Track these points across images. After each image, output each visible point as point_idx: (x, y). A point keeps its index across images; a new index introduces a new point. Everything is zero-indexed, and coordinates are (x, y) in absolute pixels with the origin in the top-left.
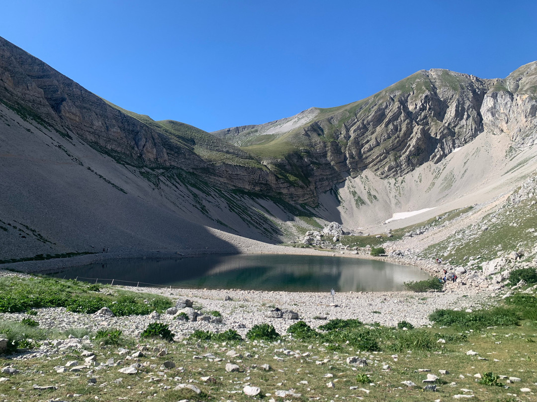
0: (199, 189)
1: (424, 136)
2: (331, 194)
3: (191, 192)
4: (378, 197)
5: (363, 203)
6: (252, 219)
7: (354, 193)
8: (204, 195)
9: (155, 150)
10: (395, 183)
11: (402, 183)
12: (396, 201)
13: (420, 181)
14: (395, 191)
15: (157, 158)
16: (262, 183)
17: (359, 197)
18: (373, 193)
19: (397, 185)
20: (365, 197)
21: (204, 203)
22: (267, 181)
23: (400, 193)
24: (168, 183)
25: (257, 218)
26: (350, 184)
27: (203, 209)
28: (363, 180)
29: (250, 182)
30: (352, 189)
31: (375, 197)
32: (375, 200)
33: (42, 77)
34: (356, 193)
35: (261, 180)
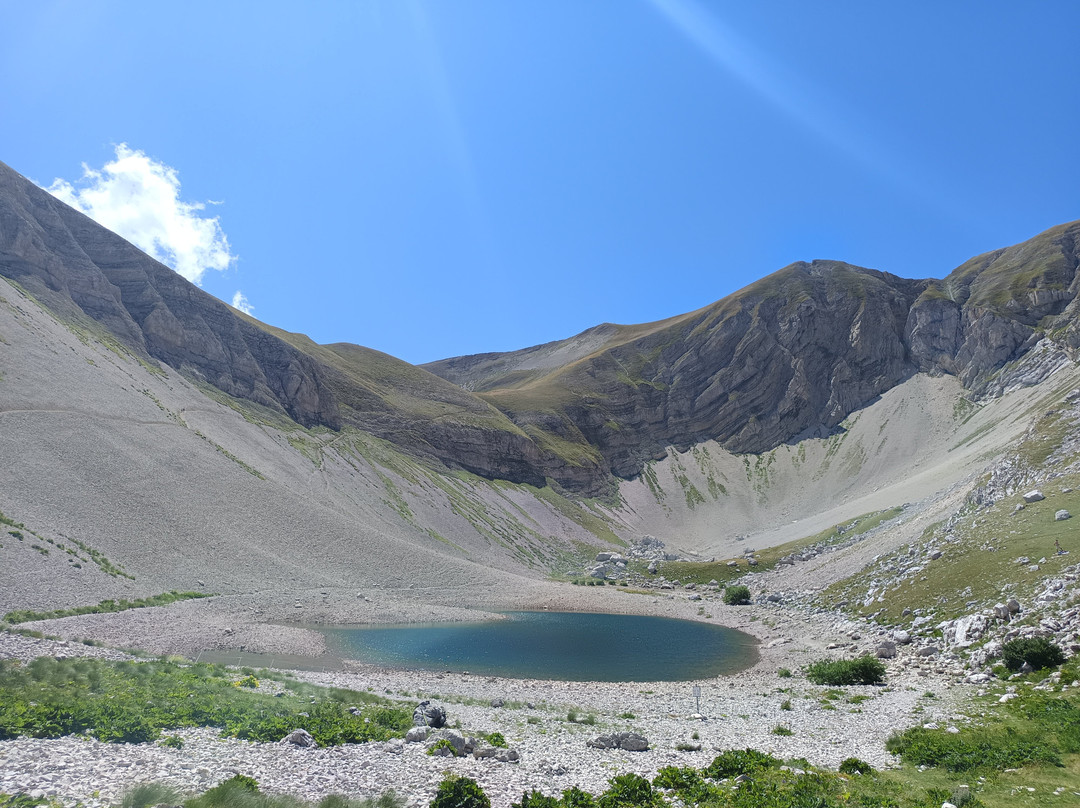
0: (394, 468)
1: (807, 377)
2: (642, 481)
3: (380, 475)
4: (727, 489)
5: (700, 499)
6: (494, 529)
7: (684, 481)
8: (405, 483)
9: (317, 398)
10: (758, 463)
11: (770, 462)
12: (760, 495)
13: (803, 460)
14: (757, 477)
15: (320, 413)
16: (513, 460)
17: (693, 488)
18: (718, 480)
19: (761, 466)
20: (703, 489)
21: (406, 496)
22: (522, 456)
23: (767, 481)
24: (339, 458)
25: (505, 526)
26: (676, 463)
27: (403, 509)
28: (698, 456)
29: (491, 458)
30: (679, 473)
31: (722, 487)
32: (722, 494)
33: (119, 266)
34: (686, 480)
35: (512, 453)
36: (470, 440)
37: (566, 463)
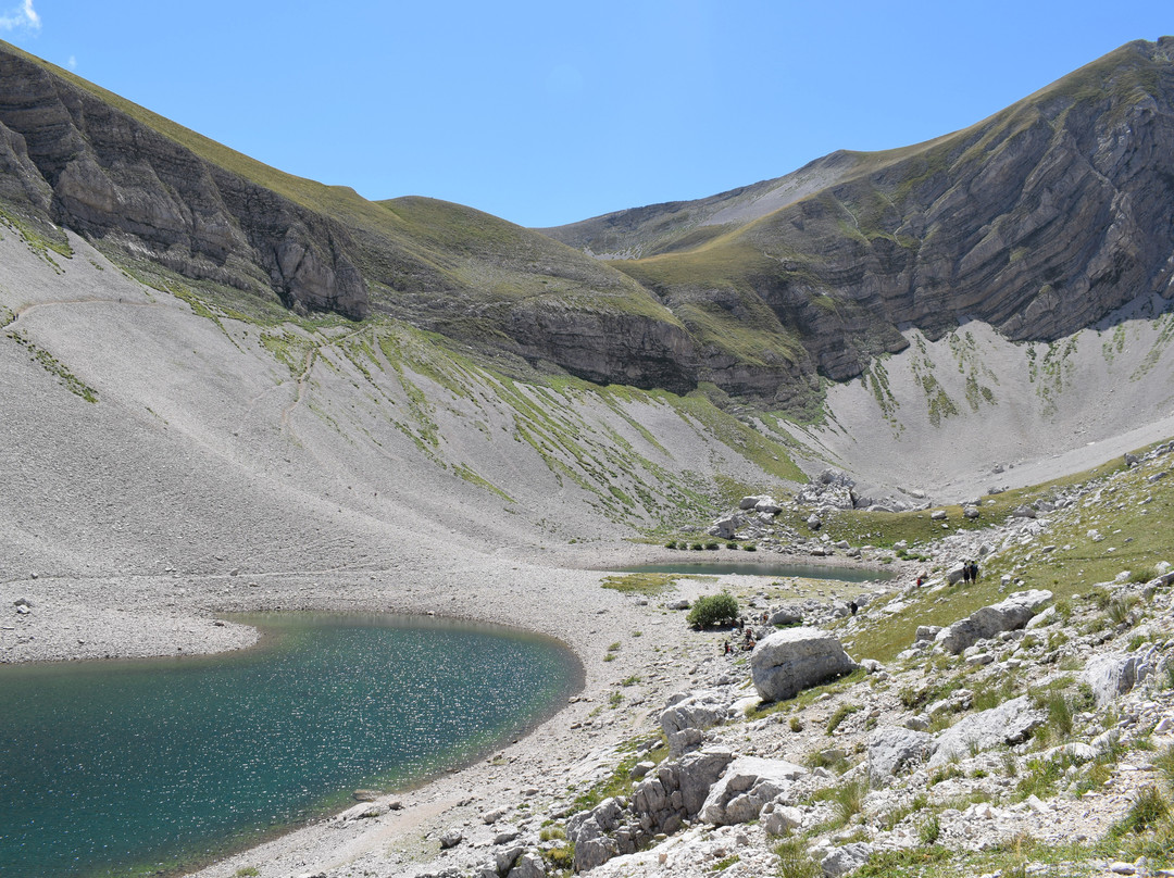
0: (435, 374)
1: (1137, 220)
2: (864, 385)
3: (405, 385)
4: (995, 395)
5: (951, 409)
6: (580, 462)
7: (929, 384)
8: (446, 396)
9: (331, 276)
10: (1049, 354)
11: (1068, 353)
12: (1046, 403)
13: (1120, 348)
14: (1045, 376)
15: (335, 298)
16: (649, 358)
17: (942, 394)
18: (983, 381)
19: (1053, 359)
20: (956, 394)
21: (440, 416)
22: (664, 351)
23: (1058, 382)
24: (346, 364)
25: (602, 459)
26: (922, 356)
27: (428, 434)
28: (957, 345)
29: (611, 356)
30: (924, 372)
31: (988, 394)
32: (985, 402)
34: (933, 381)
35: (648, 347)
36: (577, 330)
37: (738, 360)
